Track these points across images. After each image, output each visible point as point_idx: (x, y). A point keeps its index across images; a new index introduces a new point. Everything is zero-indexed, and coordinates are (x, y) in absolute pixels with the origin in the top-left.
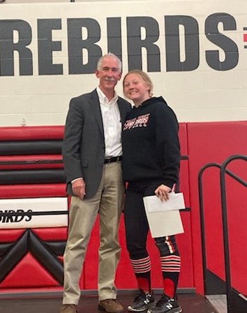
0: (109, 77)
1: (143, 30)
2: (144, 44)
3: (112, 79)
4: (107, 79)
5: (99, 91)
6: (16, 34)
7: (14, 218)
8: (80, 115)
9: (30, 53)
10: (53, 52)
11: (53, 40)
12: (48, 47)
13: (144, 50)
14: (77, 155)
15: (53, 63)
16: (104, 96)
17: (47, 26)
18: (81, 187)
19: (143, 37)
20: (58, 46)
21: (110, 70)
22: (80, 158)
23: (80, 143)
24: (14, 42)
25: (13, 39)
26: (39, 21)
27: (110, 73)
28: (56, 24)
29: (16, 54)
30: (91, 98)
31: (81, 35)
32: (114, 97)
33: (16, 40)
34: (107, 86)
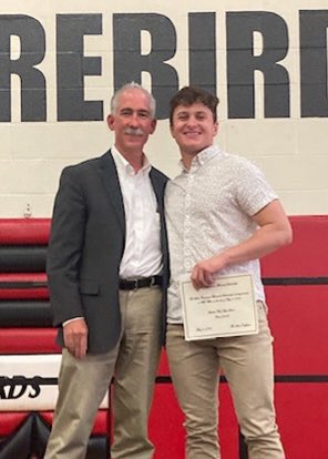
0: (132, 127)
1: (258, 38)
2: (260, 63)
3: (139, 131)
4: (129, 131)
5: (116, 153)
6: (15, 42)
7: (7, 389)
8: (81, 198)
9: (41, 79)
10: (86, 77)
11: (86, 54)
12: (76, 67)
13: (259, 76)
14: (74, 273)
15: (86, 99)
16: (126, 163)
17: (75, 27)
18: (80, 335)
19: (258, 51)
20: (94, 66)
21: (135, 115)
22: (78, 279)
23: (81, 251)
24: (12, 58)
25: (9, 51)
26: (60, 18)
27: (134, 120)
28: (92, 24)
29: (15, 80)
30: (102, 168)
31: (140, 46)
32: (142, 164)
33: (15, 54)
34: (129, 144)
